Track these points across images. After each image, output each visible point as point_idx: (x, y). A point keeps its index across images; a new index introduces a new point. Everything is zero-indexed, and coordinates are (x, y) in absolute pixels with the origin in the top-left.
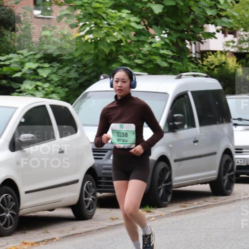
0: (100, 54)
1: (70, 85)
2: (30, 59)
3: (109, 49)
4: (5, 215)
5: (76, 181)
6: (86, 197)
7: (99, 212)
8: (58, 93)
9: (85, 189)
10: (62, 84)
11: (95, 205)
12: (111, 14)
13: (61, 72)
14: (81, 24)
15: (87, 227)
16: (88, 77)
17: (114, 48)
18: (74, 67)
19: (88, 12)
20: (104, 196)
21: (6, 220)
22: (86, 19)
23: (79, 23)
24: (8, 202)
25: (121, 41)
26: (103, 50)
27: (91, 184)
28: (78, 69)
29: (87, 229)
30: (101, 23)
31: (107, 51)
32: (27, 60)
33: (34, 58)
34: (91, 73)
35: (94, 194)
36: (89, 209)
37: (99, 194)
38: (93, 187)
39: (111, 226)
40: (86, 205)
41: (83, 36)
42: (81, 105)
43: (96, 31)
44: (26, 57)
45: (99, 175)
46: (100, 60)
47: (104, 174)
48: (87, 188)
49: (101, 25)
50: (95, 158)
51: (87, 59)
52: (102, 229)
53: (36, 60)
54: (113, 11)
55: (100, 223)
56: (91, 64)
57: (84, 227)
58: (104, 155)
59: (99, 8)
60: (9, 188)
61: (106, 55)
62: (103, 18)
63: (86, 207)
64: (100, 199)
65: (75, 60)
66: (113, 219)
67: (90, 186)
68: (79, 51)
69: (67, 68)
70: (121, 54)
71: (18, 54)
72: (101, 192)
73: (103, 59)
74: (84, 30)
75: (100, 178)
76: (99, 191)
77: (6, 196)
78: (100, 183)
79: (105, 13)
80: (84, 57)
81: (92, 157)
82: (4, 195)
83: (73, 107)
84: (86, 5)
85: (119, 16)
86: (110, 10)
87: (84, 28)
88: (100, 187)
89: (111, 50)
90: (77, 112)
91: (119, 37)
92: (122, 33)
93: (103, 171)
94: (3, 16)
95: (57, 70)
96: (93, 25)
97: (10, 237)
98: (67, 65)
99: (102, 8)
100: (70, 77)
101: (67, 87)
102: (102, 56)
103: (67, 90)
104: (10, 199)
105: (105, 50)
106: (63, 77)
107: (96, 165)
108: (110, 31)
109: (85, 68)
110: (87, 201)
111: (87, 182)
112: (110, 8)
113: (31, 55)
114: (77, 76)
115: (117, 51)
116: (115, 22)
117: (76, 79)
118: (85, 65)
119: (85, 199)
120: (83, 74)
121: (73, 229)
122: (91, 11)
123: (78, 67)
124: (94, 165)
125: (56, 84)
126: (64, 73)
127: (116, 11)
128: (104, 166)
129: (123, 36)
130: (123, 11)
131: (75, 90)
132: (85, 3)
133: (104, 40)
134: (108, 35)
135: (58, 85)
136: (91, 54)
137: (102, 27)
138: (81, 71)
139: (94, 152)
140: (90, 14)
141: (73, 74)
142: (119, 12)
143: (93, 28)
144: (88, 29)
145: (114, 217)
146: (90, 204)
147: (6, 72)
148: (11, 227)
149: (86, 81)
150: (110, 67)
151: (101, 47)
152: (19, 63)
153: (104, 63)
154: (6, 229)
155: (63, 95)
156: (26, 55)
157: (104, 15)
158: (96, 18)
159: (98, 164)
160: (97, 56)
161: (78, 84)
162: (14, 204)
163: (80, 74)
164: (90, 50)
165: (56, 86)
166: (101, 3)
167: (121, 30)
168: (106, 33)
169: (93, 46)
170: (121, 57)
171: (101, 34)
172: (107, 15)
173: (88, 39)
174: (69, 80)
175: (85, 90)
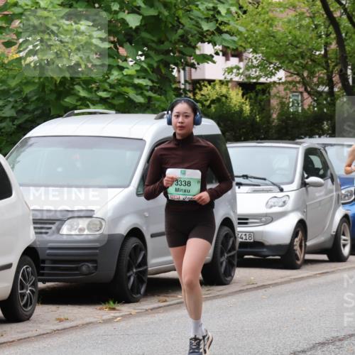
0: (47, 84)
1: (3, 128)
5: (9, 266)
6: (22, 289)
7: (42, 311)
9: (20, 277)
11: (34, 299)
15: (23, 332)
16: (31, 115)
18: (10, 101)
20: (48, 287)
23: (18, 39)
26: (52, 78)
27: (30, 269)
28: (16, 105)
29: (22, 336)
31: (58, 78)
34: (36, 109)
35: (34, 285)
36: (26, 306)
37: (40, 285)
38: (32, 274)
39: (58, 330)
40: (22, 301)
42: (17, 157)
45: (42, 257)
46: (47, 92)
47: (48, 255)
48: (23, 276)
50: (36, 233)
51: (28, 90)
52: (44, 334)
55: (42, 326)
56: (35, 98)
57: (18, 332)
58: (50, 228)
61: (56, 84)
63: (22, 304)
64: (42, 291)
65: (12, 92)
66: (61, 320)
67: (28, 272)
68: (16, 79)
70: (79, 84)
72: (44, 282)
73: (51, 91)
75: (43, 262)
76: (40, 280)
78: (43, 268)
80: (24, 87)
81: (32, 232)
83: (7, 159)
88: (43, 275)
89: (64, 77)
90: (13, 168)
93: (48, 251)
100: (4, 115)
102: (50, 86)
105: (55, 77)
107: (38, 243)
109: (25, 104)
110: (23, 295)
111: (25, 267)
114: (15, 115)
115: (72, 79)
117: (13, 119)
118: (26, 99)
119: (20, 292)
120: (23, 111)
121: (2, 336)
123: (16, 102)
124: (34, 242)
128: (50, 244)
131: (11, 135)
132: (27, 10)
136: (34, 83)
138: (20, 108)
139: (34, 223)
141: (9, 112)
145: (62, 317)
146: (27, 299)
149: (27, 121)
150: (62, 102)
153: (53, 97)
159: (41, 241)
160: (43, 86)
161: (15, 127)
163: (18, 112)
170: (77, 88)
174: (3, 119)
175: (25, 135)
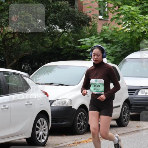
0: (133, 39)
1: (117, 55)
2: (96, 41)
3: (138, 36)
4: (81, 124)
5: (119, 106)
6: (124, 115)
7: (131, 123)
8: (110, 59)
9: (123, 110)
10: (112, 55)
11: (128, 119)
12: (140, 17)
13: (112, 48)
14: (124, 23)
15: (124, 131)
16: (127, 51)
17: (141, 36)
18: (119, 46)
19: (128, 16)
20: (133, 114)
21: (81, 126)
22: (127, 20)
24: (82, 117)
25: (145, 32)
26: (135, 37)
27: (127, 108)
28: (122, 47)
29: (124, 132)
30: (134, 22)
31: (137, 37)
32: (94, 41)
33: (98, 41)
34: (129, 48)
35: (128, 113)
36: (125, 121)
37: (131, 113)
38: (128, 110)
39: (137, 130)
40: (124, 119)
41: (125, 29)
42: (122, 65)
43: (132, 26)
44: (94, 40)
45: (131, 103)
46: (133, 42)
47: (134, 102)
48: (124, 110)
49: (134, 23)
50: (129, 94)
51: (126, 41)
52: (132, 132)
53: (99, 42)
54: (141, 16)
55: (131, 129)
56: (128, 44)
57: (123, 131)
58: (134, 93)
59: (133, 14)
60: (83, 109)
61: (136, 39)
62: (136, 19)
63: (124, 120)
64: (131, 116)
65: (120, 42)
66: (138, 127)
67: (126, 109)
68: (122, 37)
69: (116, 46)
70: (145, 39)
71: (90, 38)
72: (132, 112)
73: (135, 41)
74: (125, 26)
75: (132, 105)
77: (81, 114)
78: (132, 107)
79: (137, 17)
80: (125, 40)
81: (128, 94)
82: (80, 113)
83: (118, 67)
84: (127, 12)
85: (145, 18)
86: (140, 15)
87: (125, 25)
88: (131, 110)
89: (140, 36)
90: (120, 70)
91: (144, 29)
92: (146, 27)
93: (134, 101)
94: (83, 18)
95: (110, 47)
96: (130, 23)
97: (83, 135)
98: (115, 45)
99: (135, 14)
100: (117, 51)
101: (115, 56)
102: (134, 40)
103: (115, 57)
104: (83, 115)
105: (136, 36)
106: (113, 51)
107: (130, 98)
108: (139, 26)
109: (125, 46)
110: (124, 117)
111: (125, 107)
112: (140, 14)
113: (97, 39)
114: (121, 50)
115: (143, 37)
116: (142, 22)
117: (120, 52)
119: (123, 116)
120: (124, 49)
121: (117, 132)
122: (130, 16)
123: (121, 46)
124: (128, 98)
125: (109, 55)
126: (114, 49)
127: (143, 16)
128: (134, 99)
129: (146, 29)
130: (146, 16)
131: (120, 58)
132: (126, 11)
133: (136, 31)
134: (138, 28)
135: (111, 55)
136: (128, 38)
137: (135, 24)
138: (123, 48)
139: (128, 91)
140: (129, 17)
141: (119, 49)
142: (145, 16)
143: (130, 25)
144: (127, 25)
145: (139, 126)
146: (126, 118)
147: (83, 48)
148: (84, 130)
149: (125, 53)
150: (139, 45)
151: (134, 35)
152: (90, 43)
153: (135, 44)
154: (81, 131)
155: (113, 60)
156: (94, 39)
157: (136, 18)
158: (132, 19)
159: (131, 97)
160: (132, 40)
161: (121, 55)
162: (86, 118)
163: (122, 49)
164: (128, 36)
165: (109, 56)
166: (135, 11)
167: (145, 26)
168: (137, 27)
169: (129, 35)
171: (134, 28)
172: (138, 18)
173: (127, 31)
174: (117, 52)
175: (125, 58)
